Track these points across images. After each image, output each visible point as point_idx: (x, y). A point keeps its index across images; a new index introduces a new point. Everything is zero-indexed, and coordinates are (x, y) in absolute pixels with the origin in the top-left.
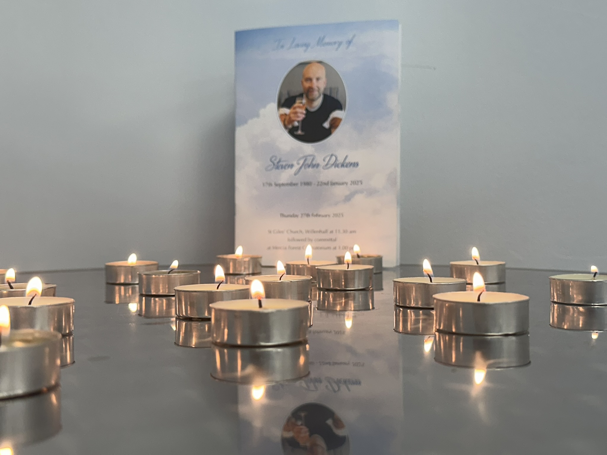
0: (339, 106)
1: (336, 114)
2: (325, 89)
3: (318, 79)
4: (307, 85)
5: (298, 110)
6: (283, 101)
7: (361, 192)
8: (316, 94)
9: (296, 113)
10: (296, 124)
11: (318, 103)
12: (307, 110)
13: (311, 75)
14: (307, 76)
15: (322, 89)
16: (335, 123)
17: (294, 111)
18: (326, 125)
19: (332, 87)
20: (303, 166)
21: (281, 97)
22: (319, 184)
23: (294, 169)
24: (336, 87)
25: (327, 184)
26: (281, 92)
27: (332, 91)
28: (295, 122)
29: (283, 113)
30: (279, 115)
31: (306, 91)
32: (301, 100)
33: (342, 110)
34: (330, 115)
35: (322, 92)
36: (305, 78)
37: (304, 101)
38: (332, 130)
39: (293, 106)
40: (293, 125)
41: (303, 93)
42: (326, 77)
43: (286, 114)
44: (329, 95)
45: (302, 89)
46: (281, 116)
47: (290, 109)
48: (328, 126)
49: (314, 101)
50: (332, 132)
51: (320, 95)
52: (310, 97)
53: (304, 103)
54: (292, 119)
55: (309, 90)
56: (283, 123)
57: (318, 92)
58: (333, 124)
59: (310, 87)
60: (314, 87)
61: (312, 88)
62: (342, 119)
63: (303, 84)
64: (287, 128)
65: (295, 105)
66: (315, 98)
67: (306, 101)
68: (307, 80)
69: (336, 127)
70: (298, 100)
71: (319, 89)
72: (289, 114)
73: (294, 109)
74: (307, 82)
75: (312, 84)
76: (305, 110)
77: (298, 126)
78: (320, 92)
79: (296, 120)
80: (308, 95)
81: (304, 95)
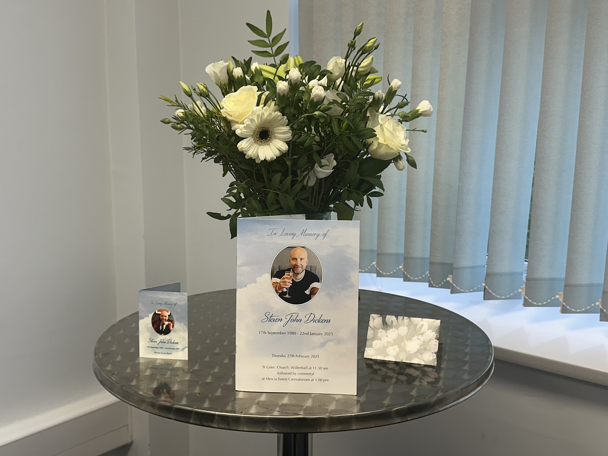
0: (317, 279)
1: (315, 285)
2: (307, 266)
3: (301, 259)
4: (293, 263)
5: (286, 280)
6: (275, 273)
7: (332, 341)
8: (300, 269)
9: (285, 282)
10: (285, 290)
11: (301, 276)
12: (293, 280)
13: (296, 256)
14: (294, 257)
15: (304, 267)
16: (314, 292)
17: (284, 280)
18: (307, 292)
19: (312, 265)
20: (290, 321)
21: (274, 270)
22: (302, 334)
23: (283, 322)
24: (315, 266)
25: (308, 334)
26: (274, 266)
27: (312, 268)
28: (284, 288)
29: (275, 281)
30: (272, 282)
31: (293, 267)
32: (289, 273)
33: (319, 282)
34: (310, 286)
35: (305, 269)
36: (292, 258)
37: (291, 274)
38: (312, 296)
39: (283, 277)
40: (282, 291)
41: (290, 269)
42: (308, 258)
43: (277, 282)
44: (310, 271)
45: (290, 266)
46: (273, 283)
47: (280, 279)
48: (309, 293)
49: (298, 274)
50: (312, 297)
51: (303, 271)
52: (295, 272)
53: (291, 275)
54: (281, 286)
55: (295, 266)
56: (275, 288)
57: (301, 268)
58: (313, 291)
59: (295, 264)
60: (298, 265)
61: (297, 265)
62: (319, 289)
63: (290, 262)
64: (278, 293)
65: (284, 276)
66: (299, 272)
67: (292, 274)
68: (293, 259)
69: (315, 294)
70: (286, 273)
71: (303, 266)
72: (280, 283)
73: (283, 279)
74: (293, 261)
75: (297, 262)
76: (292, 281)
77: (286, 292)
78: (303, 268)
79: (285, 287)
80: (294, 270)
81: (291, 270)
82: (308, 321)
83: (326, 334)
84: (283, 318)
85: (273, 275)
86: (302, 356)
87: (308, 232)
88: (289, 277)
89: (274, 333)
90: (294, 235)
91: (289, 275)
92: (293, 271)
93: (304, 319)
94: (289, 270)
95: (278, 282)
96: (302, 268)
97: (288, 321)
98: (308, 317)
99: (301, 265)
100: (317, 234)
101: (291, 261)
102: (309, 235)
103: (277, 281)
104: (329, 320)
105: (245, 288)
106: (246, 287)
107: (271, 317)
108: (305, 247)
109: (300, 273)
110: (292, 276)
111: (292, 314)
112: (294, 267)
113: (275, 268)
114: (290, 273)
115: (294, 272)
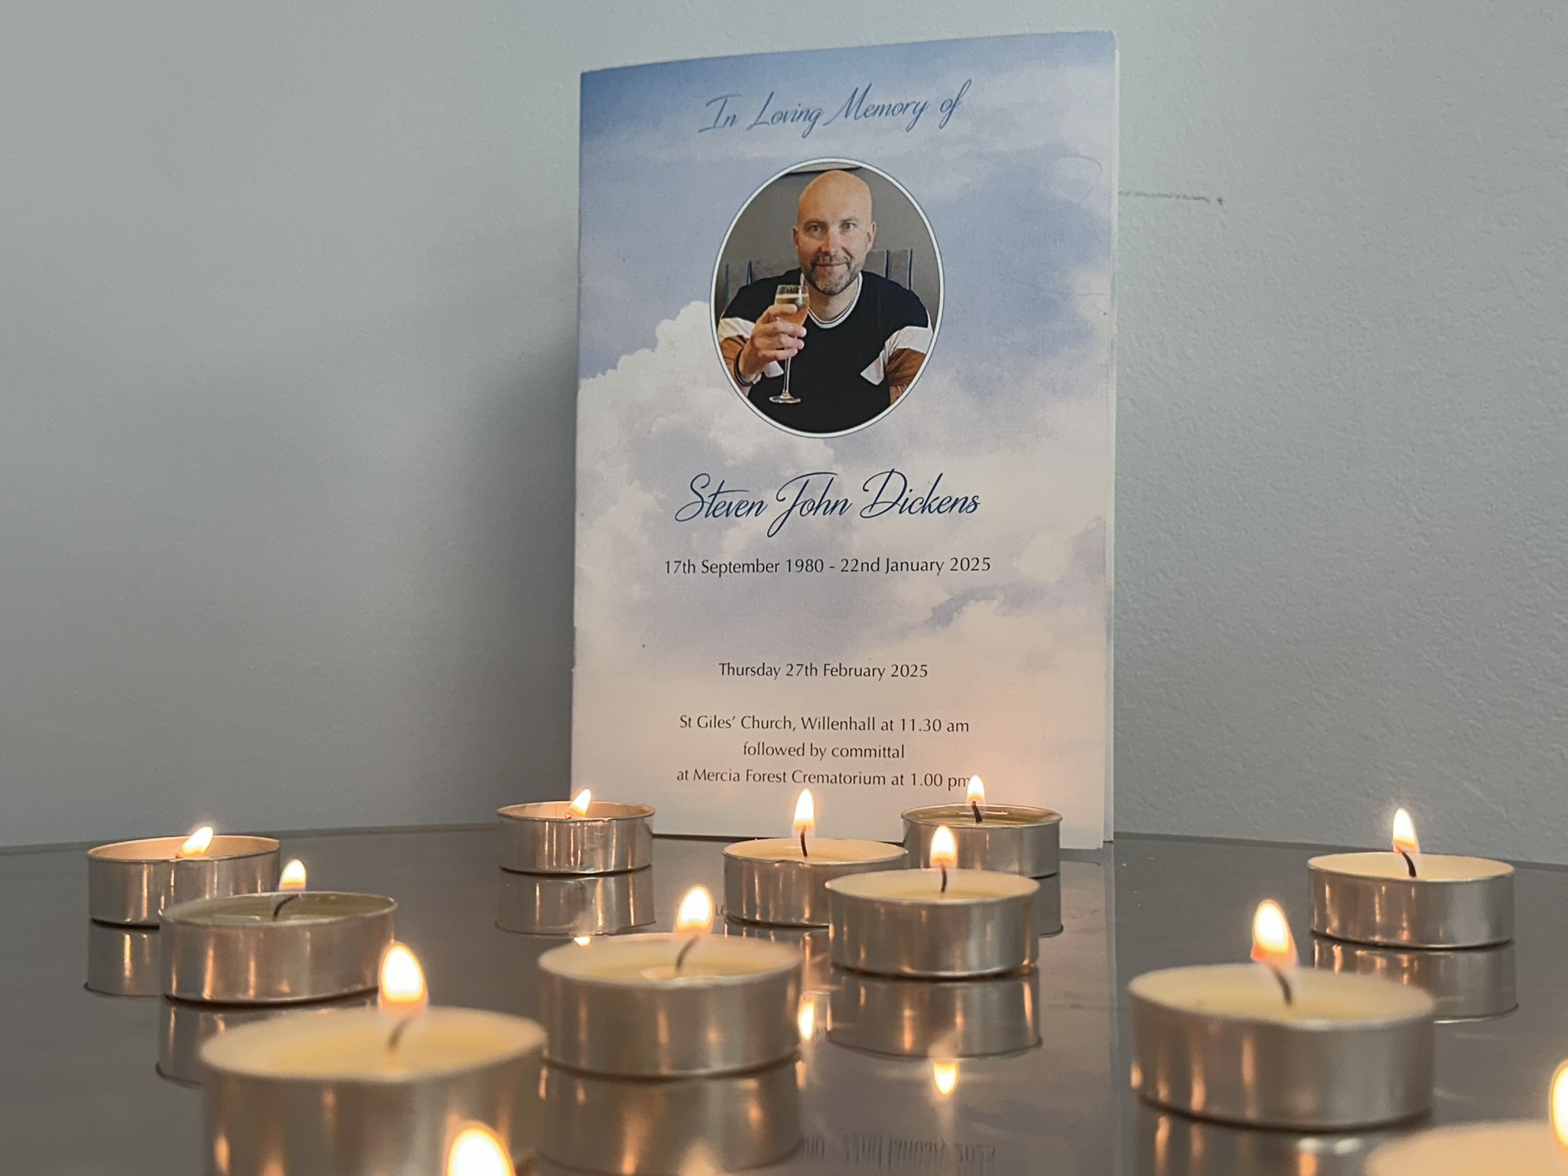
0: (916, 313)
1: (906, 338)
2: (869, 255)
3: (846, 225)
4: (811, 243)
5: (781, 325)
6: (731, 296)
7: (984, 594)
8: (840, 270)
9: (775, 334)
10: (776, 369)
11: (844, 304)
12: (809, 324)
13: (824, 214)
14: (813, 215)
15: (859, 260)
16: (902, 369)
17: (770, 326)
18: (873, 374)
19: (892, 250)
20: (797, 509)
21: (727, 282)
22: (849, 568)
23: (767, 517)
24: (905, 251)
25: (875, 567)
26: (727, 266)
27: (893, 264)
28: (771, 363)
29: (733, 334)
30: (722, 339)
31: (809, 265)
32: (792, 292)
33: (926, 326)
34: (887, 343)
35: (861, 268)
36: (804, 222)
37: (800, 295)
38: (893, 390)
39: (765, 313)
40: (763, 374)
41: (799, 271)
42: (873, 220)
43: (741, 337)
44: (884, 276)
45: (796, 257)
46: (726, 344)
47: (755, 322)
48: (879, 377)
49: (832, 294)
50: (892, 398)
51: (854, 276)
52: (820, 284)
53: (800, 302)
54: (760, 355)
55: (817, 259)
56: (732, 365)
57: (845, 265)
58: (897, 369)
59: (820, 249)
60: (832, 251)
61: (827, 253)
62: (924, 356)
63: (797, 242)
64: (746, 385)
65: (771, 309)
66: (837, 285)
67: (807, 295)
68: (810, 228)
69: (906, 380)
70: (782, 292)
71: (851, 257)
72: (752, 338)
73: (768, 320)
74: (811, 236)
75: (828, 239)
76: (804, 326)
77: (783, 377)
78: (853, 265)
79: (775, 358)
80: (814, 276)
81: (802, 276)
82: (877, 509)
83: (961, 564)
84: (769, 497)
85: (725, 309)
86: (848, 672)
87: (876, 99)
88: (794, 308)
89: (731, 568)
90: (811, 116)
91: (792, 301)
92: (811, 281)
93: (859, 501)
94: (791, 278)
95: (747, 336)
96: (848, 264)
97: (790, 511)
98: (874, 487)
99: (842, 254)
100: (914, 105)
101: (803, 237)
102: (880, 110)
103: (742, 333)
104: (970, 500)
105: (610, 372)
106: (614, 367)
107: (716, 495)
108: (860, 168)
109: (839, 288)
110: (804, 306)
111: (805, 479)
112: (814, 264)
113: (730, 275)
114: (797, 292)
115: (816, 287)
